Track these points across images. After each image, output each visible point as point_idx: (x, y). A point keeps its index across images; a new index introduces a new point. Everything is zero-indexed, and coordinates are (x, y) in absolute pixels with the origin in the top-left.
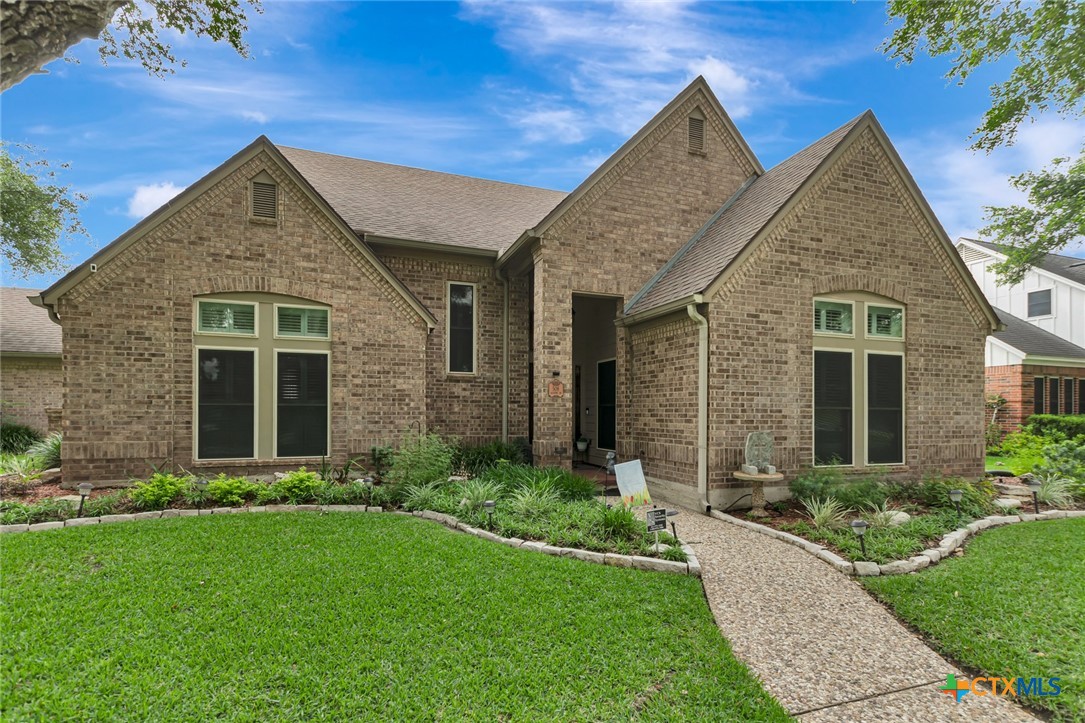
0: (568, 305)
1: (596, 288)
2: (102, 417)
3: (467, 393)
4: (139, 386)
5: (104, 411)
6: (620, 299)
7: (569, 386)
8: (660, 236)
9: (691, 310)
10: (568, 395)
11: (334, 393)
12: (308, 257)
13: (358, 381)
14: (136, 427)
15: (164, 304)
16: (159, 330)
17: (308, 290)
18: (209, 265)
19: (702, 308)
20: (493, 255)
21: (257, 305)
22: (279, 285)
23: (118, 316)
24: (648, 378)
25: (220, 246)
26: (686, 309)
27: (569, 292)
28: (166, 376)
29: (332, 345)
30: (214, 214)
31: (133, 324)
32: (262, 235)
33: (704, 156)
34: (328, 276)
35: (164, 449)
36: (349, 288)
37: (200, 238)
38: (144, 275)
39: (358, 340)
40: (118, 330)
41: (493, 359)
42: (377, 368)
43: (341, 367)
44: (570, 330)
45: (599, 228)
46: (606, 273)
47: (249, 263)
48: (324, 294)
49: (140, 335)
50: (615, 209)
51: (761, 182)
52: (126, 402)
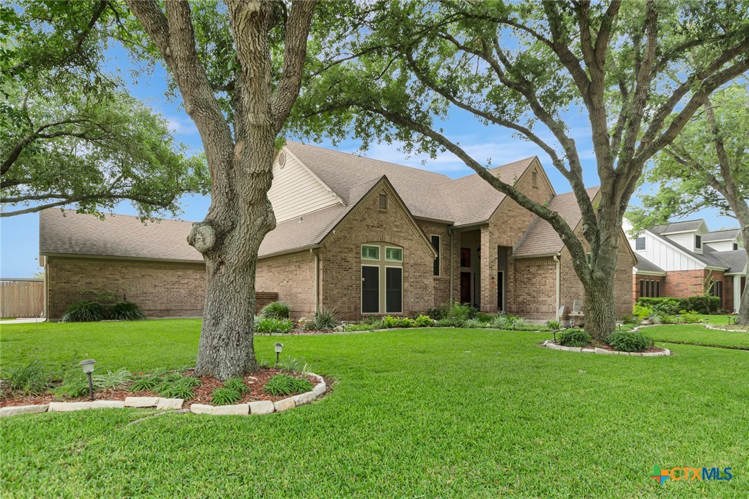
0: (496, 250)
1: (505, 244)
2: (334, 295)
3: (437, 286)
4: (345, 282)
5: (335, 292)
6: (512, 248)
7: (497, 283)
8: (524, 221)
9: (555, 258)
10: (497, 287)
11: (405, 285)
12: (396, 226)
13: (412, 280)
14: (344, 299)
15: (352, 246)
16: (351, 257)
17: (396, 240)
18: (366, 230)
19: (559, 257)
20: (451, 223)
21: (379, 246)
22: (387, 240)
23: (339, 252)
24: (526, 280)
25: (369, 221)
26: (553, 257)
27: (497, 245)
28: (353, 277)
29: (403, 264)
30: (367, 208)
31: (343, 255)
32: (382, 217)
33: (537, 188)
34: (402, 234)
35: (353, 309)
36: (410, 239)
37: (364, 219)
38: (347, 235)
39: (412, 262)
40: (339, 258)
41: (447, 270)
42: (418, 274)
43: (407, 274)
44: (497, 260)
45: (506, 219)
46: (508, 237)
47: (378, 229)
48: (402, 242)
49: (345, 260)
50: (510, 211)
51: (555, 198)
52: (341, 288)
